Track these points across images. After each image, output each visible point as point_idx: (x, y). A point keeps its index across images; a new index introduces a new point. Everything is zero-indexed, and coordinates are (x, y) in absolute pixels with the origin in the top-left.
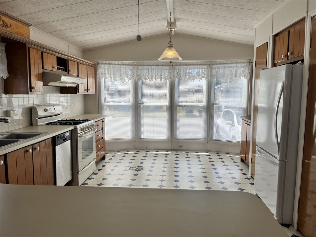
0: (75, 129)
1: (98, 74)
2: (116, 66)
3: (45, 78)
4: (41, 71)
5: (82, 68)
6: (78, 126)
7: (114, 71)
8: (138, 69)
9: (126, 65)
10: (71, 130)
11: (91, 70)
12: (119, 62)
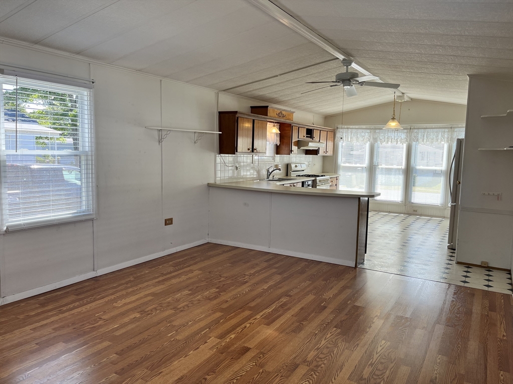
0: (316, 180)
1: (336, 138)
2: (354, 130)
3: (299, 144)
4: (297, 139)
5: (323, 134)
6: (318, 178)
7: (351, 134)
8: (375, 132)
9: (363, 129)
10: (313, 180)
11: (330, 135)
12: (357, 127)
